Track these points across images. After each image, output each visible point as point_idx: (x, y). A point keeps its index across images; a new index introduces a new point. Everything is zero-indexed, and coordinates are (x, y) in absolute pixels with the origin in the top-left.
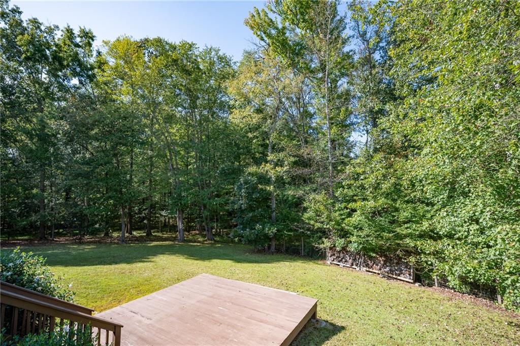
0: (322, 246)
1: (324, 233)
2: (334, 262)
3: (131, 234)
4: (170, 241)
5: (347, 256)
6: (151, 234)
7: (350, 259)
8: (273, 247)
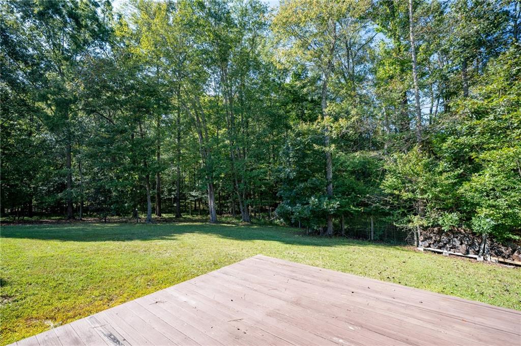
0: (410, 225)
1: (410, 208)
2: (429, 249)
3: (160, 216)
4: (201, 222)
5: (455, 239)
6: (181, 216)
7: (462, 244)
8: (331, 229)
